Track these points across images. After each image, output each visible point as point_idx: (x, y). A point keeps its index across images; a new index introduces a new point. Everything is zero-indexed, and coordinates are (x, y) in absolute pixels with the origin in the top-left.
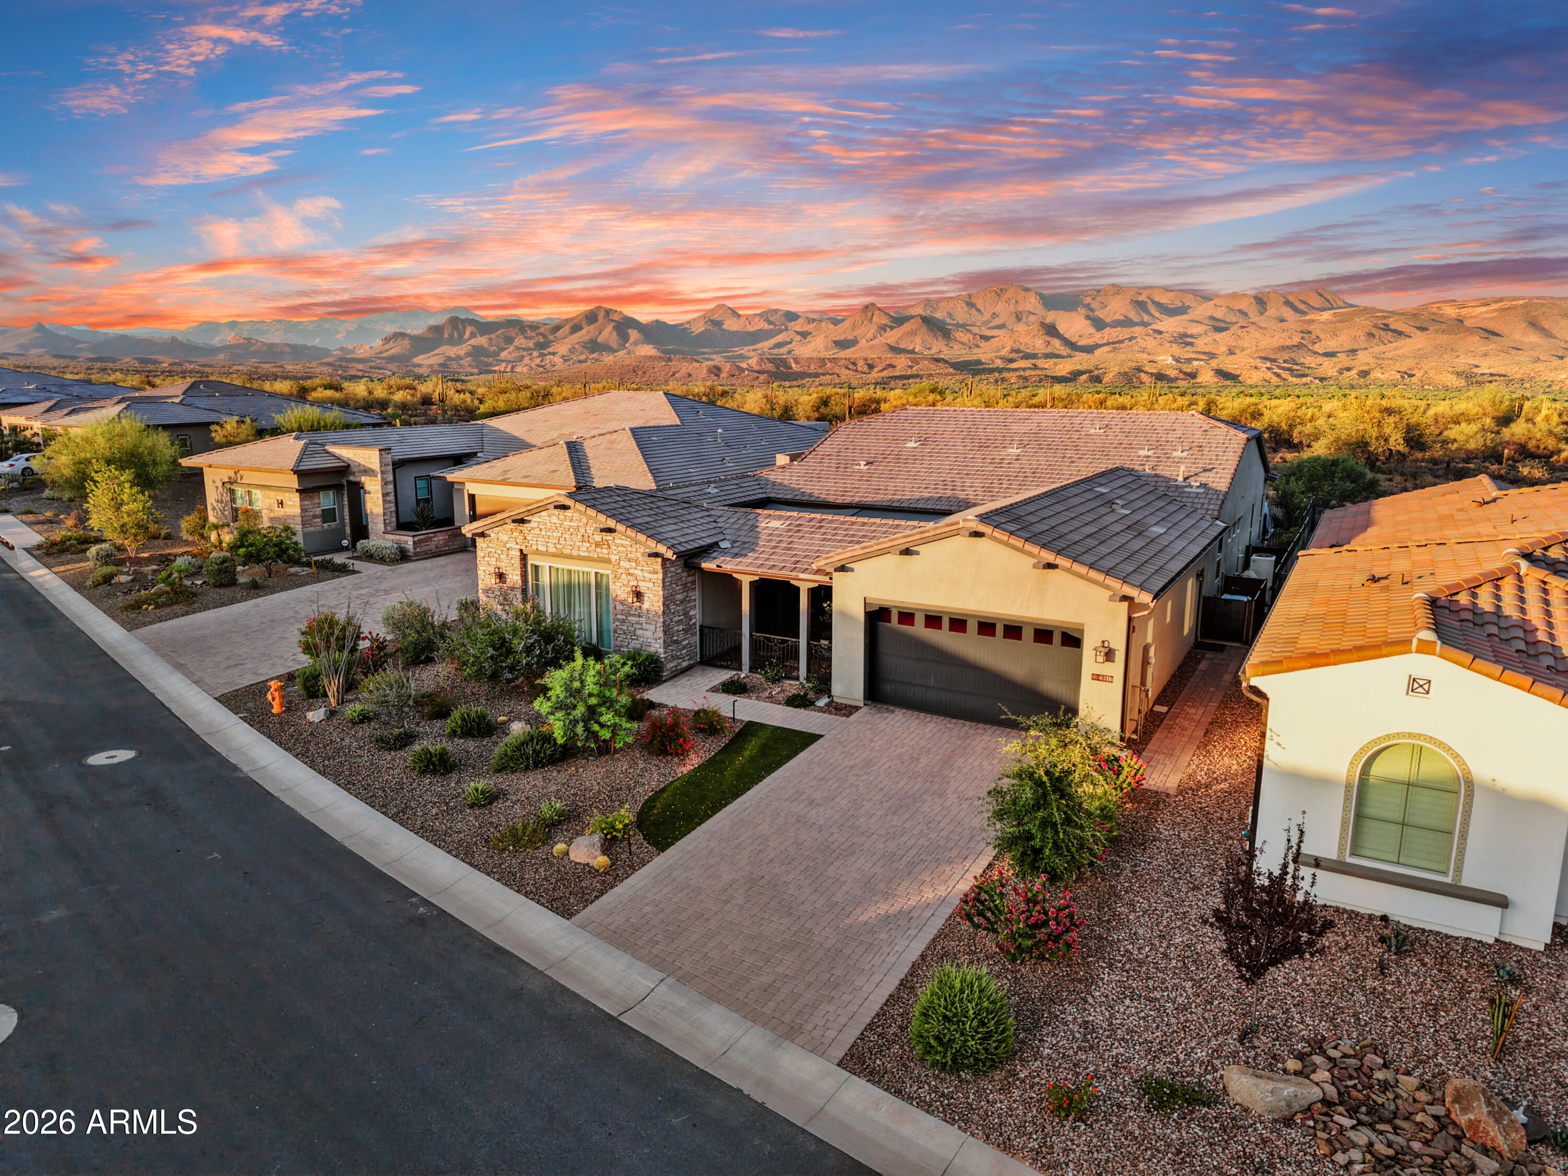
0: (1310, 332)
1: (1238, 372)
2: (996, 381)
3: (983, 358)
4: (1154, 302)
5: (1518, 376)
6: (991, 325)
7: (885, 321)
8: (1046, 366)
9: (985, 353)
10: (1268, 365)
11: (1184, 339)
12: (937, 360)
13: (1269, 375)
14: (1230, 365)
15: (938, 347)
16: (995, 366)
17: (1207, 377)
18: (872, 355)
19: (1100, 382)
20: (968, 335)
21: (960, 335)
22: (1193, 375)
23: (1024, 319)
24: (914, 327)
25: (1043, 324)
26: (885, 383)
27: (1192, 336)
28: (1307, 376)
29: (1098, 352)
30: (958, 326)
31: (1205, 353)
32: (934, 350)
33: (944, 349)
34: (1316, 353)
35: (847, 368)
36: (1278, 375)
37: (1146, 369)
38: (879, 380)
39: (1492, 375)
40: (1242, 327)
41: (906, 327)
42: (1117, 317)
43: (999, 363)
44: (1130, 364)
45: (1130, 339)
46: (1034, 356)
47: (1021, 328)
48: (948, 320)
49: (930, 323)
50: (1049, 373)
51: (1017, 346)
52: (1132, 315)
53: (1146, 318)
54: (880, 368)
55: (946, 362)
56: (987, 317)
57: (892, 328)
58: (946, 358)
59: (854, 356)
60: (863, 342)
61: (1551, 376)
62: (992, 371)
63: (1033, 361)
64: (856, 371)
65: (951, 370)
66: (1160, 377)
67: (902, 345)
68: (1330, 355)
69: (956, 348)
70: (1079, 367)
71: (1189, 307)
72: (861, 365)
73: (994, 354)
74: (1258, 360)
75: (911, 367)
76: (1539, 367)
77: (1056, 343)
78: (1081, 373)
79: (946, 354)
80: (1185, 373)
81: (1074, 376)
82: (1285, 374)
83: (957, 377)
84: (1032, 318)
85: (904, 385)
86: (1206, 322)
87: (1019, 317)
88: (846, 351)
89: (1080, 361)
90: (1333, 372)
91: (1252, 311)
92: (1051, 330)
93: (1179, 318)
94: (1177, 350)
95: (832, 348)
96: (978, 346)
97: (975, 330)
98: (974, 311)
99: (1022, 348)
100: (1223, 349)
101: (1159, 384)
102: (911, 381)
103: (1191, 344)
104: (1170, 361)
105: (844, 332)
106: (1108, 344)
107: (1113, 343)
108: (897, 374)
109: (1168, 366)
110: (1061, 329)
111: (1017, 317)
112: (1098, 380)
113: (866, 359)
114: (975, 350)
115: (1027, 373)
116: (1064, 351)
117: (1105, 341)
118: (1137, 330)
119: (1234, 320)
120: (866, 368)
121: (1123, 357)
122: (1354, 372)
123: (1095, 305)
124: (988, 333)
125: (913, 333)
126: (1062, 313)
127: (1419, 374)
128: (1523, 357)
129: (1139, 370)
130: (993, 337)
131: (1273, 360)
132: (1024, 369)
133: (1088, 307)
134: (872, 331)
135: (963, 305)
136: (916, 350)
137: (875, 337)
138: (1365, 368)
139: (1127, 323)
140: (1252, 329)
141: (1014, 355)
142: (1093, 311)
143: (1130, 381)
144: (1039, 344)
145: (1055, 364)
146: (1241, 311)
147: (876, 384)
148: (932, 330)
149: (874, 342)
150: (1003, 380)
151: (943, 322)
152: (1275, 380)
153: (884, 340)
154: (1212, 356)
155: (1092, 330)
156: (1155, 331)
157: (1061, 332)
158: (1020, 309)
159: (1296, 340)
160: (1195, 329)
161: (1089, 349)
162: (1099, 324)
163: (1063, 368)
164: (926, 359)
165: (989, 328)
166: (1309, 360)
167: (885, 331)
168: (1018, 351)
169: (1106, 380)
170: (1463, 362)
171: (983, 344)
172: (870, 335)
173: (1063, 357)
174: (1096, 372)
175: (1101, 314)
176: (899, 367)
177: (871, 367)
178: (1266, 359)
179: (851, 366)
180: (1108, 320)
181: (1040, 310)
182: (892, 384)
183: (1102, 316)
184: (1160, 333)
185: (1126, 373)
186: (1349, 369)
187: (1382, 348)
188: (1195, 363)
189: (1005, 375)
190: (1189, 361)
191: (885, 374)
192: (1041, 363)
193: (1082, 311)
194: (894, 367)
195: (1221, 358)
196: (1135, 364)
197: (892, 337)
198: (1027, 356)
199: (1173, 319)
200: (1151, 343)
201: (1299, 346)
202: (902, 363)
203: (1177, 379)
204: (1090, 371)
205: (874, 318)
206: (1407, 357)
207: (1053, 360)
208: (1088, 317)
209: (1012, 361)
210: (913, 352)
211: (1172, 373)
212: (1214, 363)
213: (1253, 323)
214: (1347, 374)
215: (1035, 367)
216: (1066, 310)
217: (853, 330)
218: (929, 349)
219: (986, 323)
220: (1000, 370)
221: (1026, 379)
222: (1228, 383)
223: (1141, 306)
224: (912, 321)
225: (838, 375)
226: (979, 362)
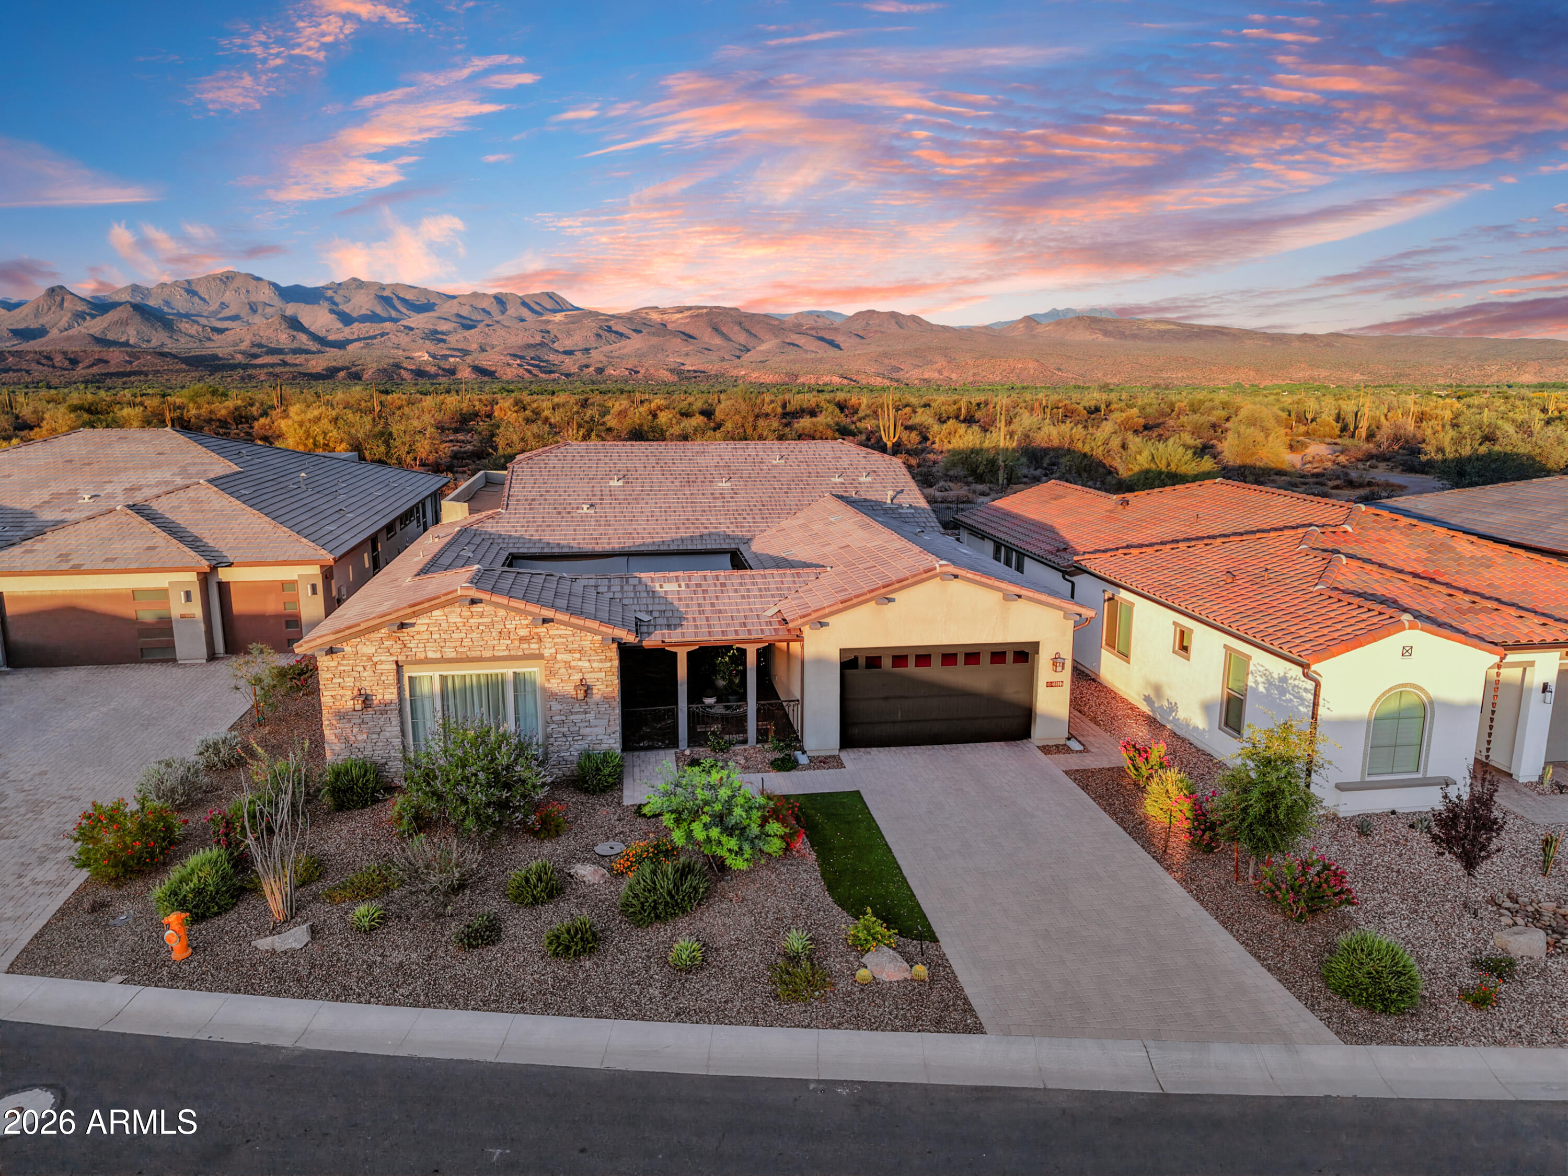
0: (548, 332)
1: (493, 369)
2: (243, 379)
3: (220, 352)
4: (399, 298)
5: (713, 372)
6: (220, 316)
7: (81, 307)
8: (297, 362)
9: (219, 346)
10: (518, 361)
11: (434, 336)
12: (163, 355)
13: (521, 371)
14: (485, 361)
15: (158, 338)
16: (237, 362)
17: (465, 373)
18: (74, 348)
19: (360, 379)
20: (196, 326)
21: (184, 326)
22: (452, 372)
23: (260, 311)
24: (124, 315)
25: (284, 317)
26: (98, 381)
27: (443, 333)
28: (553, 372)
29: (350, 348)
30: (179, 315)
31: (459, 350)
32: (155, 343)
33: (168, 341)
34: (557, 351)
35: (39, 363)
36: (529, 372)
37: (405, 365)
38: (90, 377)
39: (695, 371)
40: (488, 325)
41: (112, 316)
42: (363, 312)
43: (240, 358)
44: (387, 360)
45: (382, 335)
46: (280, 351)
47: (257, 320)
48: (166, 309)
49: (141, 310)
50: (301, 369)
51: (257, 340)
52: (379, 310)
53: (394, 314)
54: (87, 362)
55: (174, 356)
56: (214, 306)
57: (93, 317)
58: (174, 351)
59: (49, 348)
60: (54, 333)
61: (734, 372)
62: (234, 367)
63: (281, 357)
64: (54, 367)
65: (184, 366)
66: (420, 373)
67: (111, 336)
68: (567, 353)
69: (183, 341)
70: (334, 364)
71: (435, 304)
72: (58, 360)
73: (233, 348)
74: (508, 358)
75: (130, 363)
76: (726, 365)
77: (303, 337)
78: (337, 370)
79: (171, 346)
80: (444, 370)
81: (330, 374)
82: (535, 371)
83: (193, 374)
84: (269, 310)
85: (124, 383)
86: (454, 319)
87: (253, 309)
88: (32, 342)
89: (332, 357)
90: (574, 369)
91: (494, 309)
92: (294, 324)
93: (427, 314)
94: (429, 345)
95: (9, 339)
96: (209, 339)
97: (203, 321)
98: (196, 299)
99: (264, 342)
100: (474, 347)
101: (421, 381)
102: (132, 378)
103: (444, 341)
104: (426, 357)
105: (24, 319)
106: (358, 340)
107: (365, 339)
108: (112, 370)
109: (426, 362)
110: (306, 321)
111: (251, 308)
112: (356, 377)
113: (65, 353)
114: (208, 344)
115: (278, 370)
116: (313, 346)
117: (355, 337)
118: (388, 325)
119: (479, 318)
120: (67, 363)
121: (378, 353)
122: (591, 369)
123: (338, 299)
124: (219, 325)
125: (124, 323)
126: (303, 305)
127: (642, 371)
128: (714, 356)
129: (398, 366)
130: (227, 329)
131: (522, 358)
132: (273, 365)
133: (331, 300)
134: (65, 319)
135: (182, 292)
136: (131, 342)
137: (70, 327)
138: (600, 365)
139: (373, 318)
140: (497, 327)
141: (256, 350)
142: (337, 304)
143: (391, 378)
144: (283, 338)
145: (307, 360)
146: (484, 310)
147: (86, 382)
148: (148, 320)
149: (70, 332)
150: (251, 377)
151: (160, 310)
152: (527, 375)
153: (83, 330)
154: (465, 353)
155: (340, 325)
156: (406, 327)
157: (306, 325)
158: (253, 300)
159: (538, 339)
160: (444, 327)
161: (341, 345)
162: (346, 319)
163: (317, 364)
164: (150, 354)
165: (220, 319)
166: (552, 357)
167: (84, 319)
168: (260, 346)
169: (365, 377)
170: (673, 360)
171: (216, 337)
172: (64, 323)
173: (313, 353)
174: (354, 369)
175: (346, 308)
176: (112, 362)
177: (74, 362)
178: (515, 356)
179: (44, 361)
180: (355, 315)
181: (277, 302)
182: (109, 382)
183: (347, 311)
184: (412, 329)
185: (385, 370)
186: (587, 366)
187: (609, 348)
188: (452, 360)
189: (250, 371)
190: (445, 357)
191: (95, 370)
192: (289, 358)
193: (326, 304)
194: (106, 362)
195: (475, 355)
196: (392, 361)
197: (96, 326)
198: (272, 351)
199: (421, 316)
200: (404, 339)
201: (542, 344)
202: (116, 357)
203: (437, 375)
204: (347, 368)
205: (66, 304)
206: (630, 356)
207: (304, 356)
208: (332, 311)
209: (255, 356)
210: (126, 344)
211: (433, 370)
212: (469, 359)
213: (498, 322)
214: (586, 371)
215: (284, 363)
216: (307, 303)
217: (36, 316)
218: (148, 341)
219: (214, 314)
220: (245, 367)
221: (276, 376)
222: (486, 379)
223: (386, 301)
224: (120, 308)
225: (27, 372)
226: (215, 357)
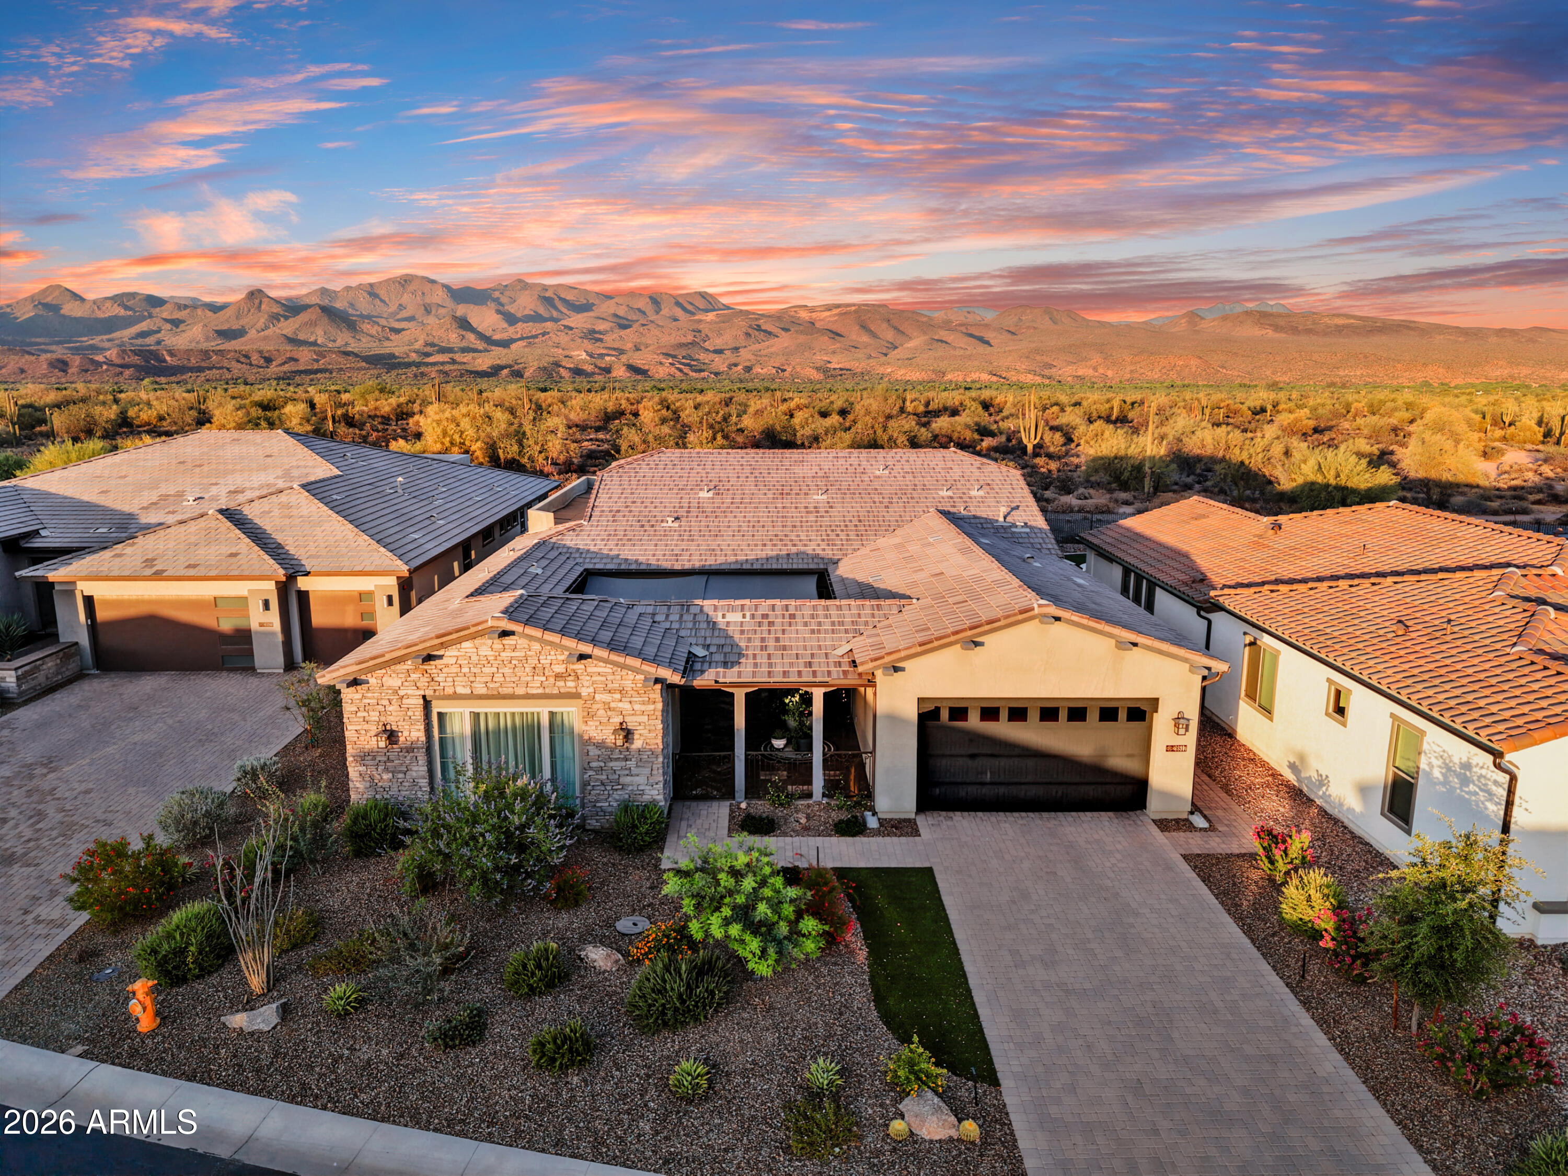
0: (700, 331)
1: (646, 367)
2: (416, 376)
3: (397, 351)
4: (560, 298)
5: (859, 370)
6: (399, 317)
7: (276, 309)
8: (465, 360)
9: (396, 346)
10: (670, 360)
11: (592, 335)
12: (347, 354)
13: (673, 370)
14: (639, 360)
15: (343, 339)
16: (411, 360)
17: (620, 372)
18: (268, 347)
19: (522, 376)
20: (376, 327)
21: (366, 327)
22: (607, 370)
23: (433, 312)
24: (314, 317)
25: (455, 318)
26: (289, 378)
27: (600, 333)
28: (703, 371)
29: (514, 346)
30: (362, 316)
31: (614, 349)
32: (339, 342)
33: (351, 341)
34: (707, 350)
35: (238, 361)
36: (680, 370)
37: (563, 364)
38: (281, 375)
39: (841, 369)
40: (643, 325)
41: (303, 317)
42: (527, 312)
43: (414, 357)
44: (547, 358)
45: (544, 334)
46: (450, 350)
47: (431, 320)
48: (350, 311)
49: (329, 312)
50: (469, 368)
51: (430, 339)
52: (542, 311)
53: (555, 314)
54: (279, 361)
55: (356, 355)
56: (393, 308)
57: (286, 318)
58: (356, 350)
59: (247, 348)
60: (252, 333)
61: (881, 370)
62: (408, 365)
63: (451, 355)
64: (251, 365)
65: (364, 364)
66: (577, 372)
67: (302, 336)
68: (719, 352)
69: (364, 340)
70: (499, 362)
71: (593, 304)
72: (255, 358)
73: (406, 348)
74: (661, 357)
75: (317, 361)
76: (872, 362)
77: (471, 337)
78: (502, 368)
79: (353, 346)
80: (600, 368)
81: (495, 371)
82: (686, 370)
83: (372, 372)
84: (442, 311)
85: (312, 380)
86: (610, 319)
87: (428, 310)
88: (233, 342)
89: (497, 356)
90: (723, 368)
91: (649, 309)
92: (464, 324)
93: (586, 314)
94: (589, 346)
95: (215, 339)
96: (388, 339)
97: (383, 322)
98: (377, 302)
99: (436, 341)
100: (629, 346)
101: (578, 379)
102: (319, 376)
103: (601, 340)
104: (584, 356)
105: (227, 321)
106: (522, 339)
107: (528, 338)
108: (302, 368)
109: (584, 361)
110: (474, 322)
111: (426, 309)
112: (518, 374)
113: (260, 352)
114: (387, 343)
115: (447, 368)
116: (480, 345)
117: (519, 336)
118: (549, 325)
119: (635, 318)
120: (262, 361)
121: (539, 351)
122: (740, 367)
123: (504, 300)
124: (397, 325)
125: (313, 324)
126: (472, 306)
127: (789, 370)
128: (860, 354)
129: (557, 364)
130: (403, 330)
131: (674, 357)
132: (443, 363)
133: (497, 300)
134: (263, 320)
135: (365, 295)
136: (319, 342)
137: (267, 328)
138: (748, 364)
139: (536, 318)
140: (651, 326)
141: (429, 349)
142: (502, 305)
143: (550, 376)
144: (453, 338)
145: (473, 358)
146: (639, 310)
147: (278, 379)
148: (334, 321)
149: (266, 333)
150: (423, 374)
151: (345, 312)
152: (678, 374)
153: (278, 331)
154: (621, 352)
155: (505, 325)
156: (566, 327)
157: (475, 325)
158: (428, 301)
159: (690, 338)
160: (601, 326)
161: (505, 344)
162: (511, 319)
163: (483, 362)
164: (335, 352)
165: (398, 320)
166: (702, 356)
167: (279, 320)
168: (433, 345)
169: (527, 374)
170: (820, 358)
171: (393, 337)
172: (260, 324)
173: (480, 351)
174: (516, 367)
175: (512, 309)
176: (302, 360)
177: (268, 360)
178: (667, 355)
179: (243, 360)
180: (519, 315)
181: (449, 303)
182: (298, 379)
183: (512, 311)
184: (571, 329)
185: (545, 368)
186: (736, 365)
187: (757, 346)
188: (608, 358)
189: (423, 369)
190: (602, 356)
191: (286, 368)
192: (458, 357)
193: (493, 305)
194: (296, 360)
195: (630, 354)
196: (552, 359)
197: (288, 327)
198: (443, 350)
199: (579, 316)
200: (563, 339)
201: (693, 344)
202: (305, 356)
203: (593, 374)
204: (510, 366)
205: (263, 307)
206: (777, 354)
207: (471, 355)
208: (499, 312)
209: (428, 355)
210: (315, 344)
211: (589, 368)
212: (624, 359)
213: (652, 322)
214: (735, 369)
215: (453, 362)
216: (476, 304)
217: (237, 318)
218: (334, 341)
219: (393, 315)
220: (418, 365)
221: (446, 373)
222: (639, 377)
223: (548, 301)
224: (309, 310)
225: (228, 369)
226: (392, 356)
